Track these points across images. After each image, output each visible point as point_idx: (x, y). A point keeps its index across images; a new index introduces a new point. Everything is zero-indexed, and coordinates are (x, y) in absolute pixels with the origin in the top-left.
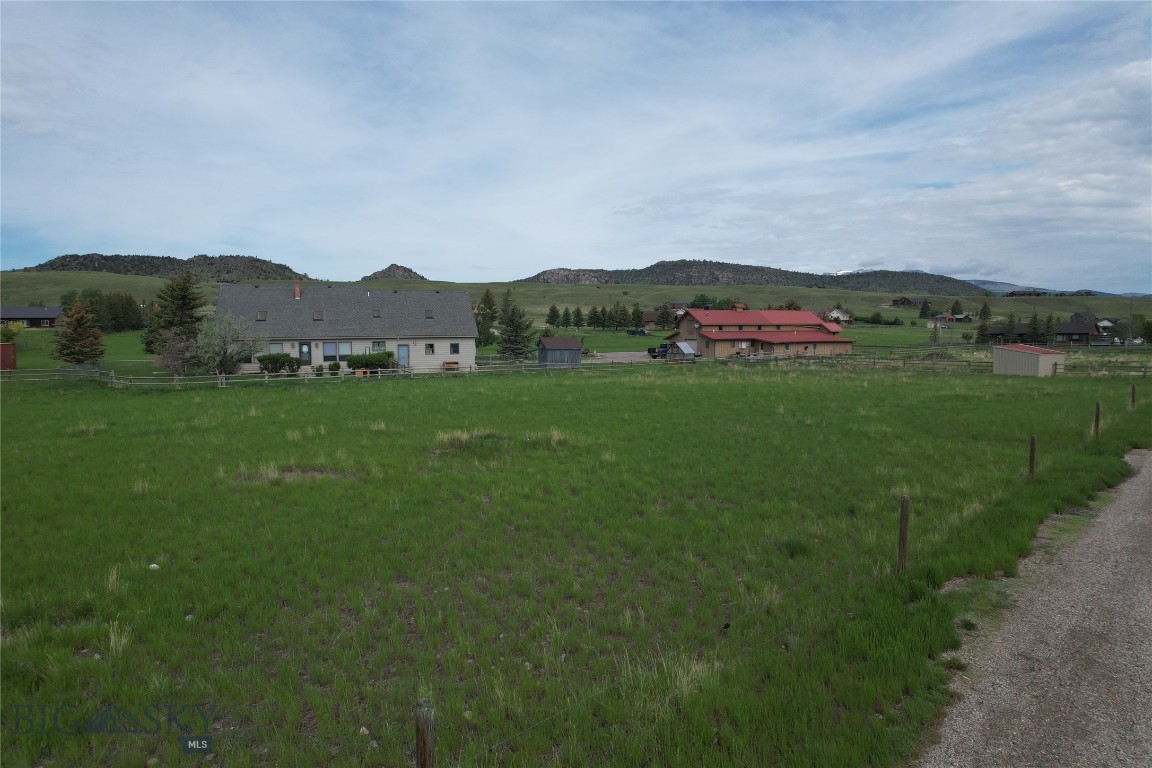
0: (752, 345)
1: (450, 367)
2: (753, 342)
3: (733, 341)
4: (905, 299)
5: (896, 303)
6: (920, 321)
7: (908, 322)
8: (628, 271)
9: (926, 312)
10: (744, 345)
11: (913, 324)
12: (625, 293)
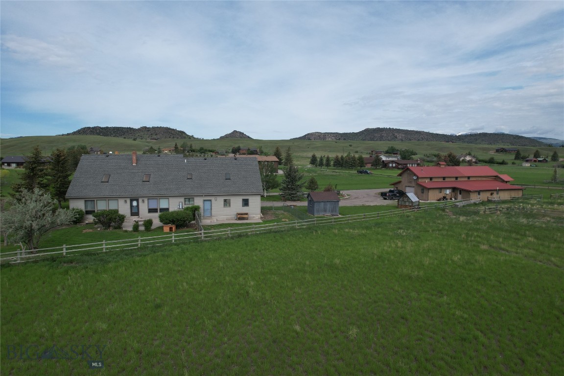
0: (453, 191)
1: (241, 217)
2: (454, 189)
3: (441, 189)
4: (503, 149)
5: (497, 151)
6: (517, 162)
7: (510, 162)
8: (350, 133)
9: (518, 156)
10: (448, 192)
11: (513, 163)
12: (350, 146)
